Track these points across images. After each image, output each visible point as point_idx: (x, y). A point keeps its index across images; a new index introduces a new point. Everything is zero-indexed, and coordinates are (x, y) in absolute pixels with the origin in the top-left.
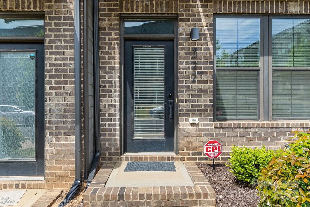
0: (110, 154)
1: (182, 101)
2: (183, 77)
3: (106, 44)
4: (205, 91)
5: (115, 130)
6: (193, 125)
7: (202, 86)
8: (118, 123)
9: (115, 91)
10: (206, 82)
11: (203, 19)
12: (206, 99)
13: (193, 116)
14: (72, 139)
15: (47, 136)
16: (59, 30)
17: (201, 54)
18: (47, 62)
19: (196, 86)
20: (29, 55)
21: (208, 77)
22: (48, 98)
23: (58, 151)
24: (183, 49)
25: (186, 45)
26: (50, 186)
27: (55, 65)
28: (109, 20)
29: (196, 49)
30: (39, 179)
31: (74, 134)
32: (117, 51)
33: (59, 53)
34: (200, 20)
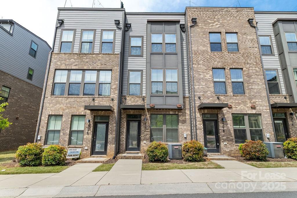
0: (122, 151)
1: (142, 137)
2: (142, 130)
3: (123, 121)
4: (148, 134)
5: (124, 144)
6: (144, 143)
7: (147, 133)
8: (125, 142)
9: (124, 134)
10: (148, 132)
11: (148, 115)
12: (148, 136)
13: (145, 141)
14: (114, 145)
15: (108, 145)
16: (112, 120)
17: (147, 124)
18: (109, 127)
19: (146, 133)
20: (104, 125)
21: (149, 130)
22: (109, 135)
23: (110, 148)
24: (142, 123)
25: (143, 122)
26: (108, 157)
27: (111, 128)
28: (124, 115)
29: (146, 123)
30: (105, 156)
31: (114, 144)
32: (125, 123)
33: (112, 125)
34: (147, 115)
